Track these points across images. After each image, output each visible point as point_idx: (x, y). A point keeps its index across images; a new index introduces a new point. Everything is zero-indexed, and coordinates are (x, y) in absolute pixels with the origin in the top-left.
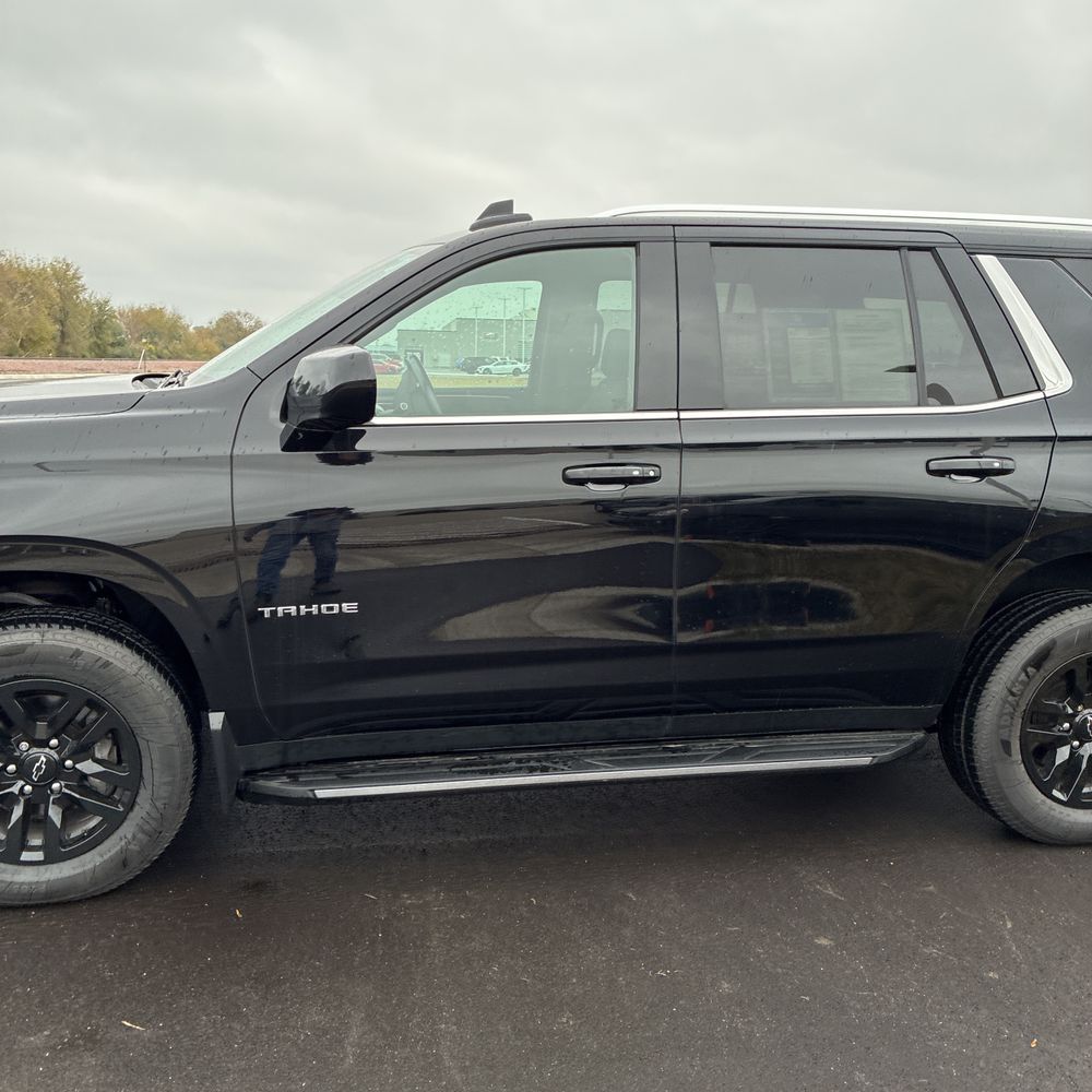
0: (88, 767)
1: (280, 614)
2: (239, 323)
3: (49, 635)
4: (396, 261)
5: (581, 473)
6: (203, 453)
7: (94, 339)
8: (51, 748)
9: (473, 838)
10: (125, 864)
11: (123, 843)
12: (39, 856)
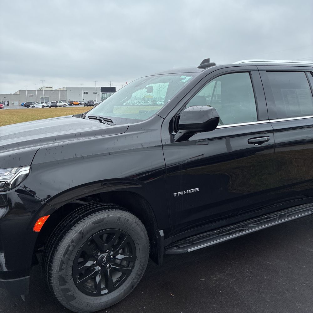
1: (179, 195)
3: (109, 214)
5: (252, 140)
8: (107, 253)
11: (132, 280)
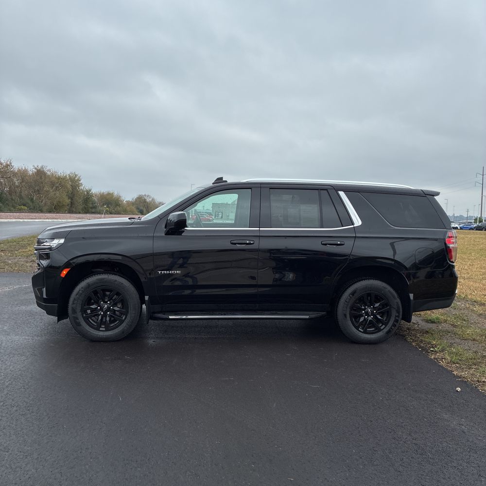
0: (116, 308)
1: (163, 273)
2: (145, 200)
4: (194, 191)
5: (235, 242)
6: (147, 235)
7: (84, 205)
8: (108, 304)
9: (208, 336)
10: (123, 332)
12: (104, 329)
